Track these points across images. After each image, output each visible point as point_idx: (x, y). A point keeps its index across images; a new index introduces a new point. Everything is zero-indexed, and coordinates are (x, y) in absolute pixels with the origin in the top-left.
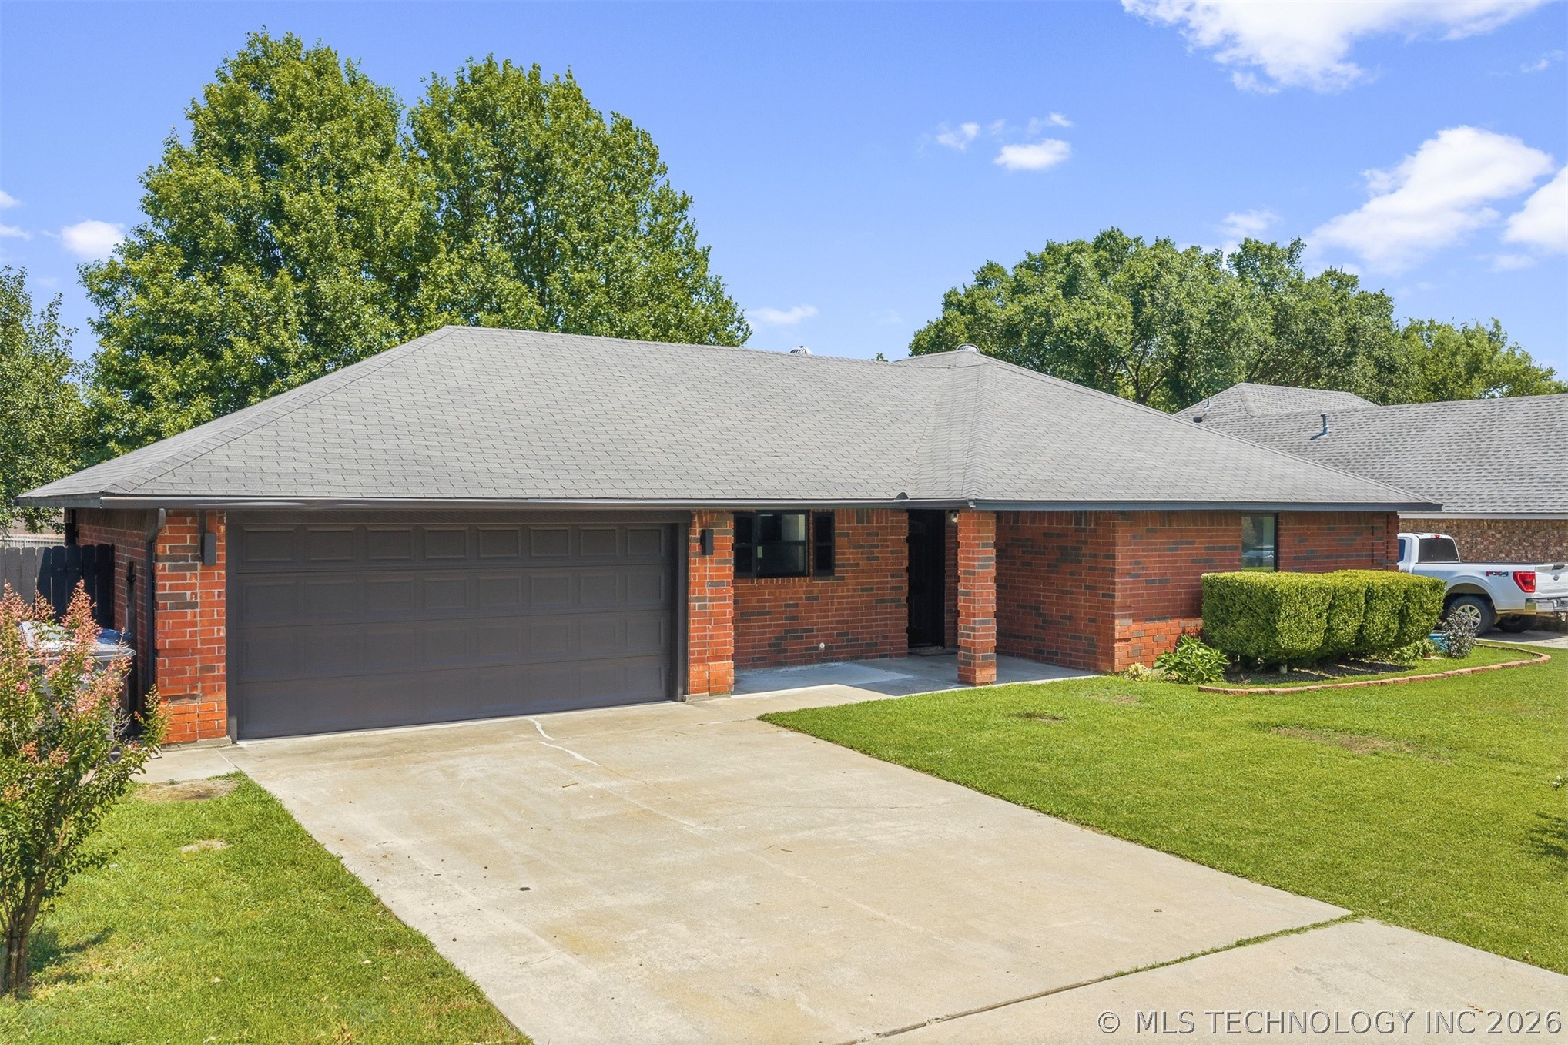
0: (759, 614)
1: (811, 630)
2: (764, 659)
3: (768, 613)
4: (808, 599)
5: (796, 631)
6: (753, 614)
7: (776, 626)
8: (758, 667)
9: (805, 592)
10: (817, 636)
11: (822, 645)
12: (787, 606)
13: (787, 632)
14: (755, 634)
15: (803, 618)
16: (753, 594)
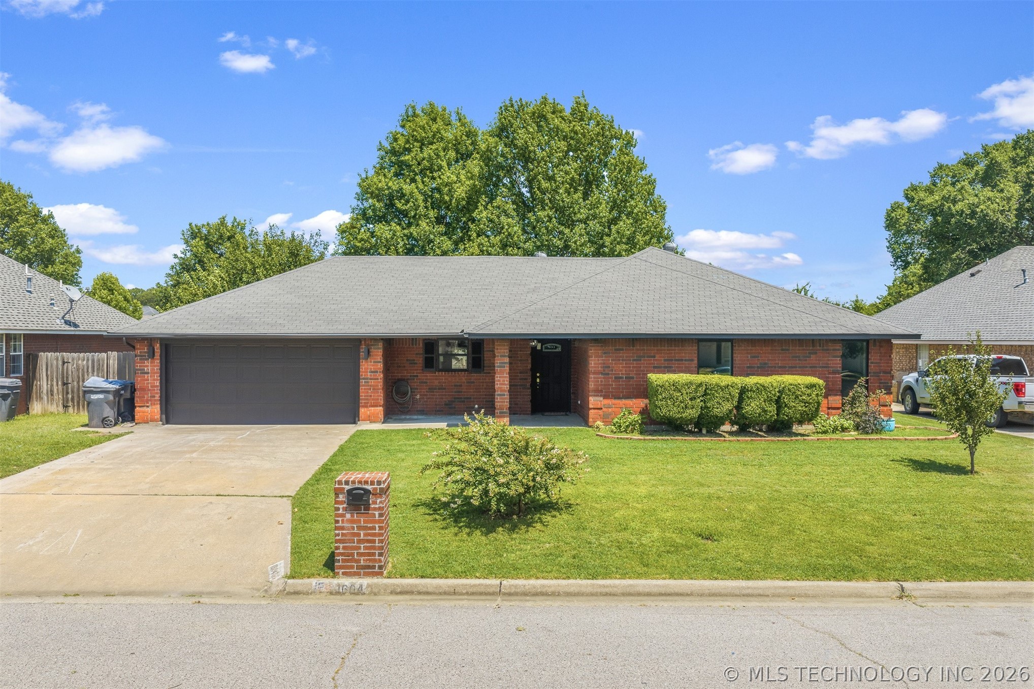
0: (439, 389)
1: (471, 398)
2: (442, 411)
3: (444, 389)
4: (468, 382)
5: (461, 398)
6: (435, 389)
7: (448, 395)
8: (439, 415)
9: (466, 379)
10: (474, 401)
11: (476, 406)
12: (455, 386)
13: (455, 398)
14: (436, 398)
15: (464, 392)
16: (436, 379)
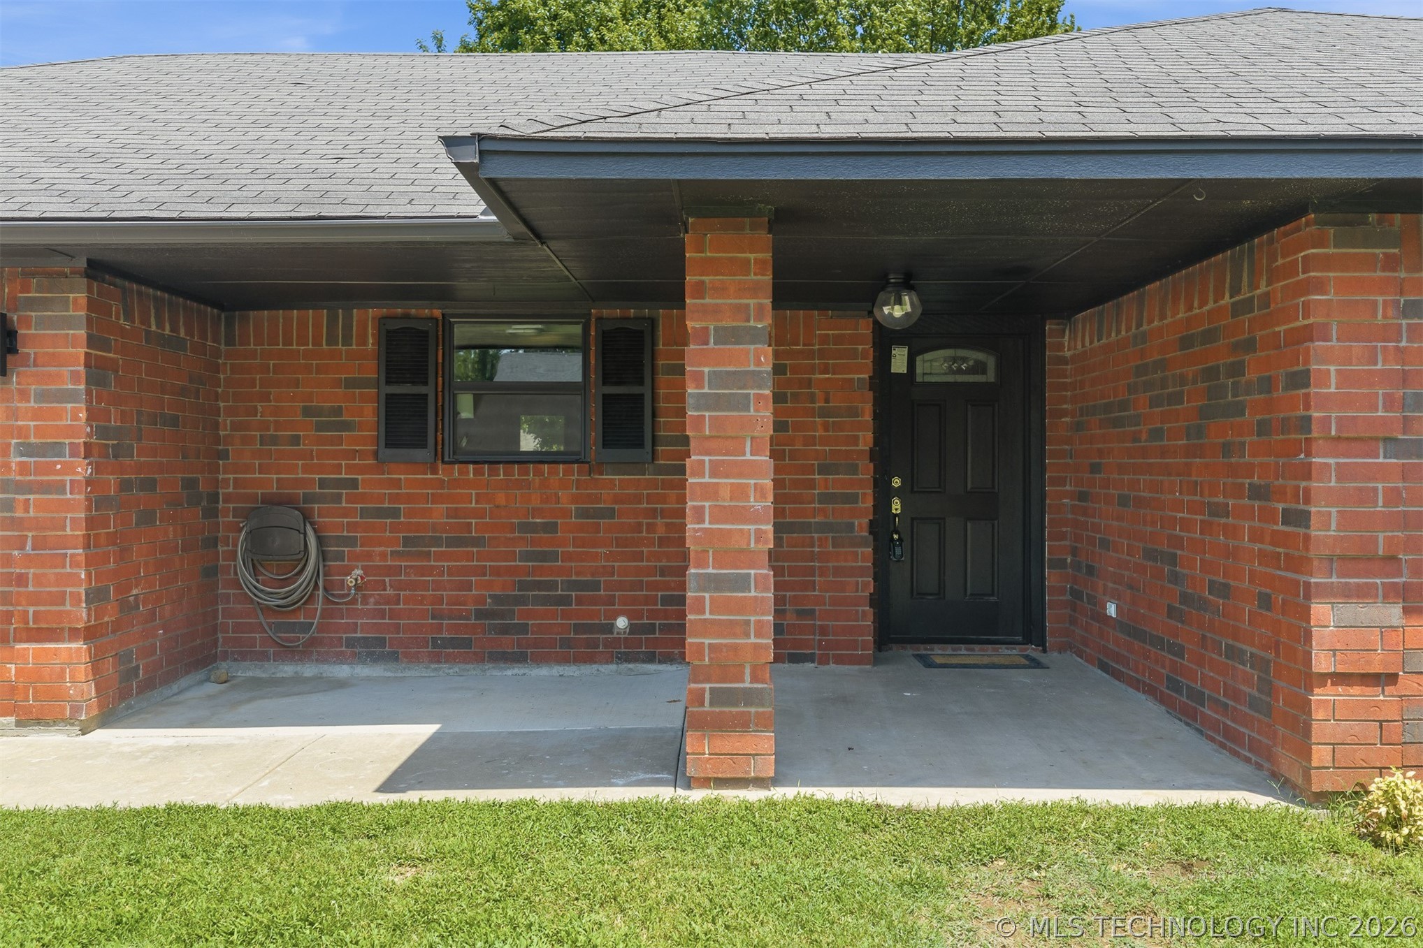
1: (595, 586)
2: (467, 643)
3: (477, 542)
4: (584, 514)
5: (552, 586)
7: (496, 571)
8: (450, 659)
9: (575, 499)
10: (610, 601)
11: (622, 622)
12: (526, 527)
13: (523, 586)
15: (568, 557)
16: (436, 499)
